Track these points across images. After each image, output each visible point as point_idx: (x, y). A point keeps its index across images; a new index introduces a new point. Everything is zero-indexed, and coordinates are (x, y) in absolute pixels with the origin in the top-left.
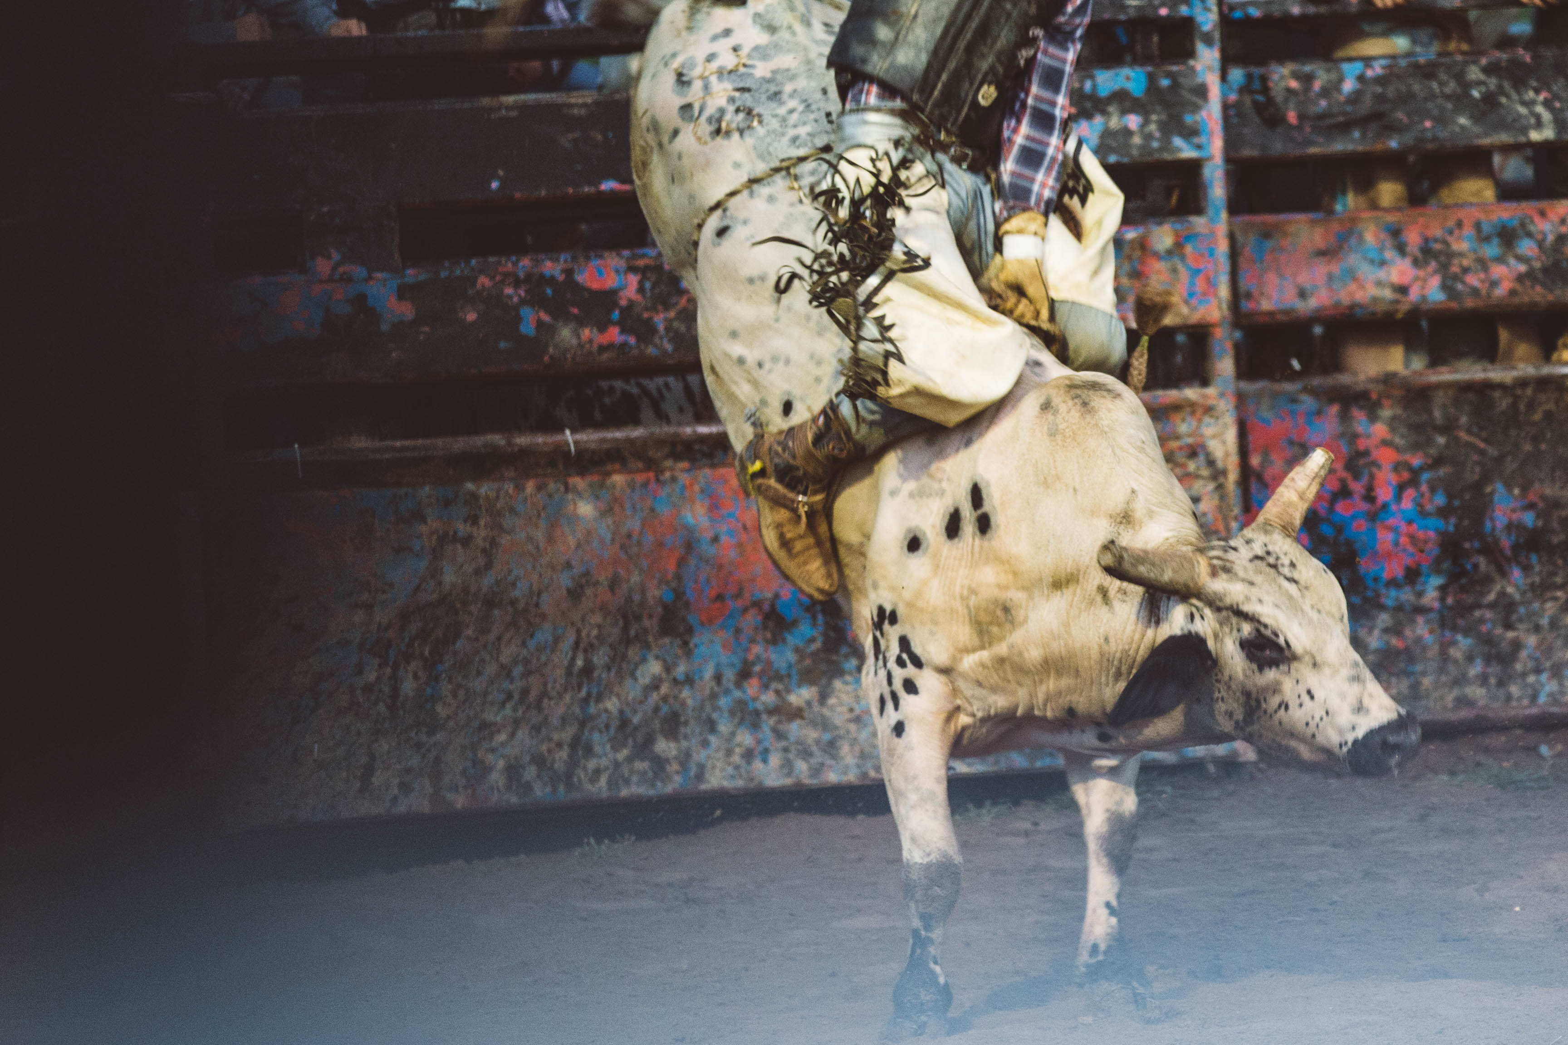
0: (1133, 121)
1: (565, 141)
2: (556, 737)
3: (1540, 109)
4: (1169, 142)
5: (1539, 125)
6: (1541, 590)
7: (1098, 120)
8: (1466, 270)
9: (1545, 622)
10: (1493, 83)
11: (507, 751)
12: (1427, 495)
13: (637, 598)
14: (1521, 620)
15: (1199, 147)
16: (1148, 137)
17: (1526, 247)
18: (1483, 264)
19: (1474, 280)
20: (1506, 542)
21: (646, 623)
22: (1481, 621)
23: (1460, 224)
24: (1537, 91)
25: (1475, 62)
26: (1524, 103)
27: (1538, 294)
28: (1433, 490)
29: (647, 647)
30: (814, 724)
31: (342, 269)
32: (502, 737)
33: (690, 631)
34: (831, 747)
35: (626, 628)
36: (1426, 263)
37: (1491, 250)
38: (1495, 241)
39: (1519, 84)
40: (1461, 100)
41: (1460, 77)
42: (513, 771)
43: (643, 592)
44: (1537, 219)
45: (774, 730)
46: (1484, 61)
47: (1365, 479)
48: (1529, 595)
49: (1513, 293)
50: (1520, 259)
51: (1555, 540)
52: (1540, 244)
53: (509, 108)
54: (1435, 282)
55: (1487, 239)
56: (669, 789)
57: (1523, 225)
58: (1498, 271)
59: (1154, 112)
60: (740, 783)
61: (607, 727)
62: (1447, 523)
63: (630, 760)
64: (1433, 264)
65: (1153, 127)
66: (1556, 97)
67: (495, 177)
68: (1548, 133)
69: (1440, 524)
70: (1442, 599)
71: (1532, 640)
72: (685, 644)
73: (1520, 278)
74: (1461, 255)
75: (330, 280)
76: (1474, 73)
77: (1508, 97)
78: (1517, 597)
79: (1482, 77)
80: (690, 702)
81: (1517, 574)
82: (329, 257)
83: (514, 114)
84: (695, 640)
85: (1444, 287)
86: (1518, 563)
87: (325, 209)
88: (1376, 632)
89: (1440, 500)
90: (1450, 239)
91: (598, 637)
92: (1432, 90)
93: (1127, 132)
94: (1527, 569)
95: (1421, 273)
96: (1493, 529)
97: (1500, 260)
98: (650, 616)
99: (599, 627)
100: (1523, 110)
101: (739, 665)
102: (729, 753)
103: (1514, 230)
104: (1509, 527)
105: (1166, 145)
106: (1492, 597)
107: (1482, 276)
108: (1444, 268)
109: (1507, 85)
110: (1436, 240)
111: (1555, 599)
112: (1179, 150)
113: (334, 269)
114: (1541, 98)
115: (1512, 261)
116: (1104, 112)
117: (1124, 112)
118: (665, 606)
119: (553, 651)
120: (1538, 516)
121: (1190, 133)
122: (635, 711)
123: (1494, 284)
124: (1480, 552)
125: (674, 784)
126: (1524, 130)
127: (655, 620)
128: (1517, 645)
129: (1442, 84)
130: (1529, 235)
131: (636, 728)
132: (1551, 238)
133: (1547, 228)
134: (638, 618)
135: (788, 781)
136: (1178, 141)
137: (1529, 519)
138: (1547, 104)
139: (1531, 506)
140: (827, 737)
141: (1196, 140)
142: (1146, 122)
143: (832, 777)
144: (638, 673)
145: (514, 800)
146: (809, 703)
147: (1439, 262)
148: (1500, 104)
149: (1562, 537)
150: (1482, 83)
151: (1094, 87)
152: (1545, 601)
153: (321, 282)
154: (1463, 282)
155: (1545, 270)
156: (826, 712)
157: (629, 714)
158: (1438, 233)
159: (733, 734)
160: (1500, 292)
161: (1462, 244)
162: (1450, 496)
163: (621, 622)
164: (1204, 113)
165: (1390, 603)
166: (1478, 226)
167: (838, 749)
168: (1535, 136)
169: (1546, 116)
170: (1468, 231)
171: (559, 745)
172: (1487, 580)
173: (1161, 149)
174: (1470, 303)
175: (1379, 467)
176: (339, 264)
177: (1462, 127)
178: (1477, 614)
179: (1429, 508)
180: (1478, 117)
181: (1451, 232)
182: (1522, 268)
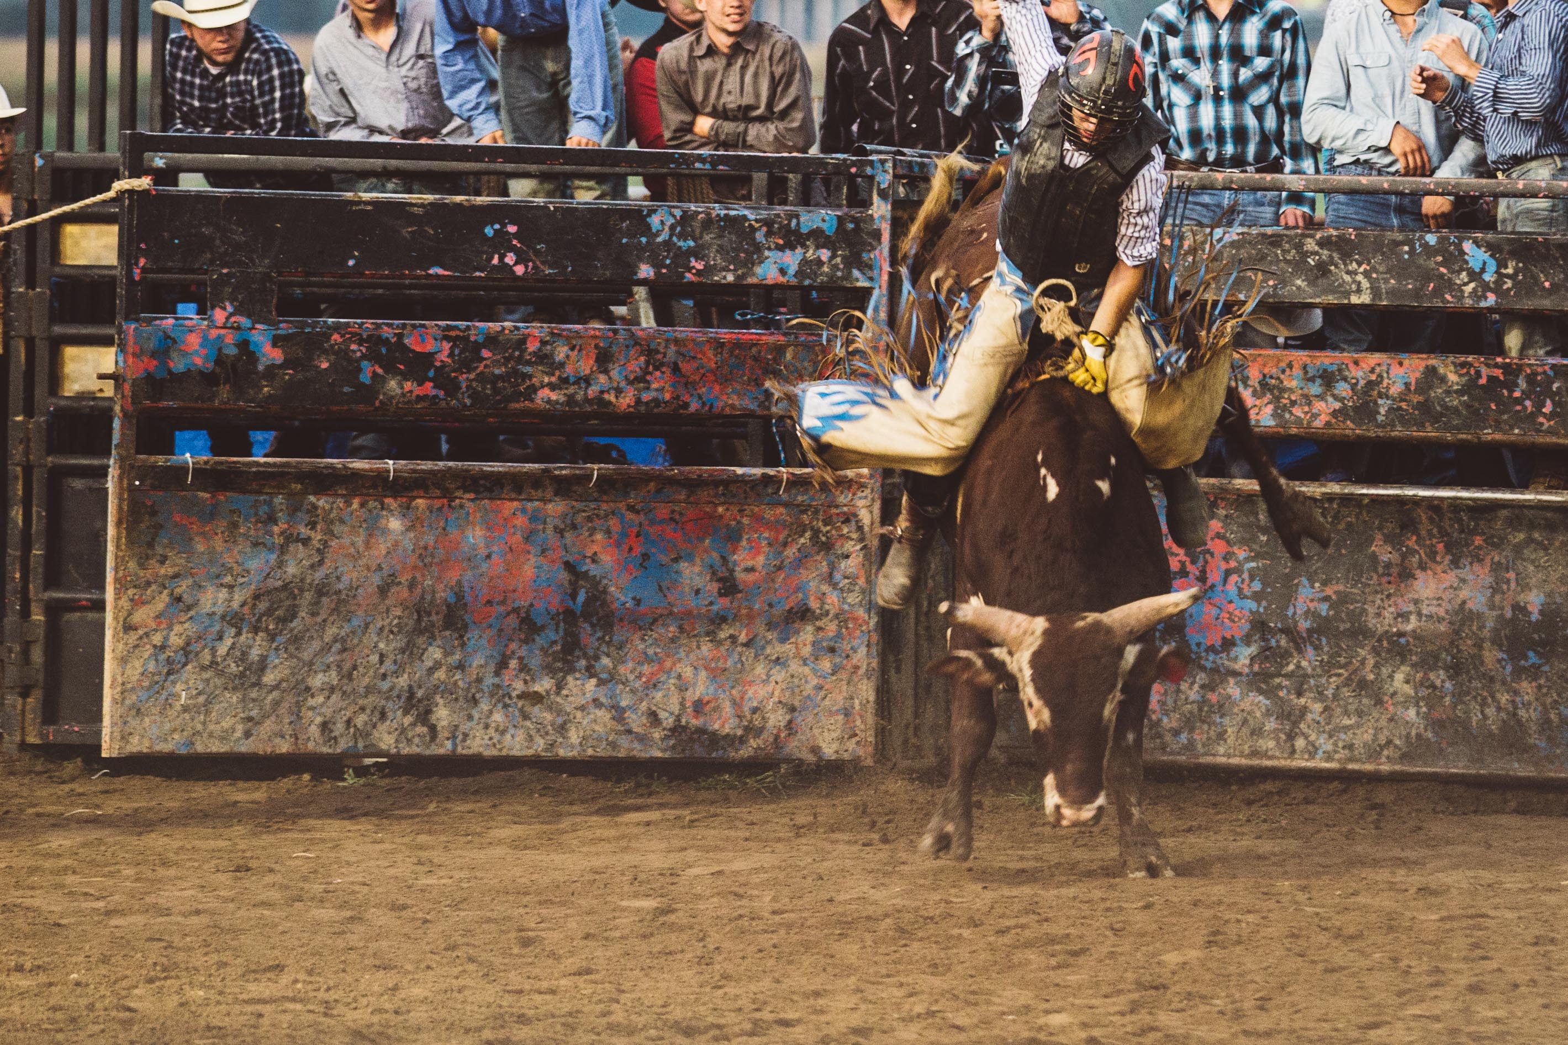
0: (825, 254)
1: (407, 231)
2: (361, 702)
3: (1360, 278)
4: (850, 273)
5: (1359, 291)
6: (1328, 667)
7: (799, 250)
8: (1293, 403)
9: (1329, 693)
10: (1325, 253)
11: (324, 710)
12: (1247, 580)
13: (428, 597)
14: (1310, 690)
15: (871, 279)
16: (835, 267)
17: (1342, 389)
18: (1307, 399)
19: (1298, 412)
20: (1304, 625)
21: (434, 618)
22: (1280, 687)
23: (1290, 366)
24: (1360, 264)
25: (1312, 236)
26: (1348, 272)
27: (1350, 428)
28: (1252, 579)
29: (433, 637)
30: (550, 708)
31: (233, 319)
32: (321, 699)
33: (465, 627)
34: (562, 729)
35: (419, 620)
36: (1264, 395)
37: (1315, 389)
38: (1319, 381)
39: (1346, 256)
40: (1299, 265)
41: (1299, 246)
42: (325, 726)
43: (434, 592)
44: (1352, 366)
45: (521, 710)
46: (1318, 236)
47: (1200, 563)
48: (1319, 671)
49: (1328, 424)
50: (1336, 398)
51: (1342, 627)
52: (1354, 386)
53: (367, 203)
54: (1269, 410)
55: (1312, 380)
56: (442, 751)
57: (1340, 370)
58: (1319, 406)
59: (840, 248)
60: (495, 752)
61: (399, 697)
62: (1259, 605)
63: (413, 725)
64: (1269, 396)
65: (839, 260)
66: (1374, 269)
67: (354, 257)
68: (1365, 298)
69: (1252, 605)
70: (1251, 665)
71: (1318, 707)
72: (461, 637)
73: (1335, 413)
74: (1291, 390)
75: (224, 327)
76: (1310, 245)
77: (1336, 267)
78: (1309, 670)
79: (1317, 248)
80: (460, 683)
81: (1310, 652)
82: (224, 309)
83: (369, 208)
84: (468, 635)
85: (1275, 415)
86: (1312, 644)
87: (225, 271)
88: (1196, 687)
89: (1257, 586)
90: (1282, 376)
91: (398, 625)
92: (1277, 255)
93: (820, 263)
94: (1317, 648)
95: (1258, 402)
96: (1295, 613)
97: (1321, 397)
98: (437, 613)
99: (399, 618)
100: (1347, 278)
101: (499, 658)
102: (487, 727)
103: (1333, 373)
104: (1307, 613)
105: (848, 276)
106: (1291, 667)
107: (1306, 409)
108: (1277, 399)
109: (1336, 256)
110: (1271, 377)
111: (1339, 675)
112: (857, 280)
113: (227, 318)
114: (1361, 270)
115: (1330, 399)
116: (804, 246)
117: (818, 247)
118: (449, 606)
119: (364, 634)
120: (1330, 608)
121: (866, 267)
122: (420, 687)
123: (1315, 416)
124: (1282, 631)
125: (444, 748)
126: (1347, 294)
127: (441, 617)
128: (1304, 710)
129: (1284, 251)
130: (1345, 379)
131: (420, 701)
132: (1362, 383)
133: (1358, 374)
134: (429, 614)
135: (530, 752)
136: (856, 273)
137: (1323, 608)
138: (1366, 274)
139: (1326, 599)
140: (560, 720)
141: (870, 273)
142: (833, 256)
143: (562, 752)
144: (424, 658)
145: (326, 750)
146: (548, 692)
147: (1272, 394)
148: (1330, 271)
149: (1348, 625)
150: (1316, 253)
151: (798, 224)
152: (1330, 677)
153: (217, 327)
154: (1291, 412)
155: (1356, 409)
156: (559, 699)
157: (415, 689)
158: (1274, 371)
159: (491, 712)
160: (1318, 423)
161: (1293, 382)
162: (1265, 584)
163: (415, 617)
164: (877, 252)
165: (1209, 665)
166: (1305, 367)
167: (567, 730)
168: (1355, 300)
169: (1365, 284)
170: (1297, 372)
171: (363, 709)
172: (1286, 655)
173: (843, 278)
174: (1294, 431)
175: (1212, 555)
176: (231, 315)
177: (1299, 288)
178: (1277, 680)
179: (1247, 592)
180: (1312, 282)
181: (1283, 371)
182: (1338, 405)
